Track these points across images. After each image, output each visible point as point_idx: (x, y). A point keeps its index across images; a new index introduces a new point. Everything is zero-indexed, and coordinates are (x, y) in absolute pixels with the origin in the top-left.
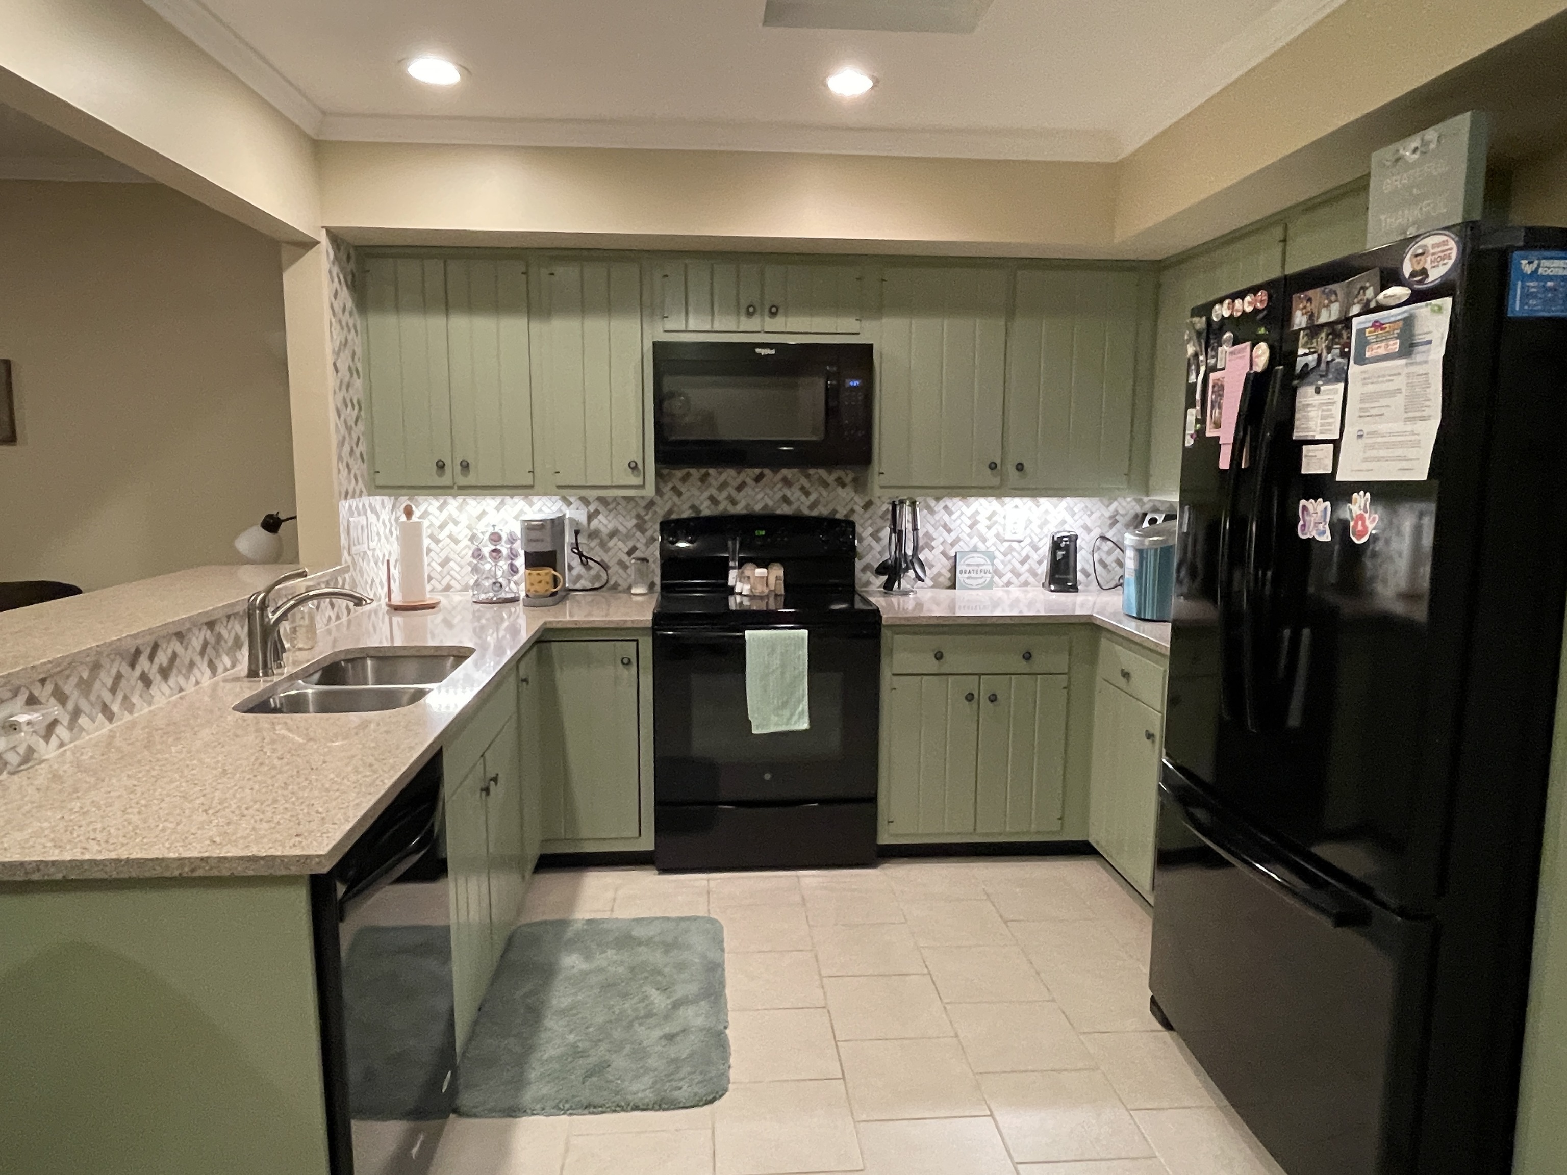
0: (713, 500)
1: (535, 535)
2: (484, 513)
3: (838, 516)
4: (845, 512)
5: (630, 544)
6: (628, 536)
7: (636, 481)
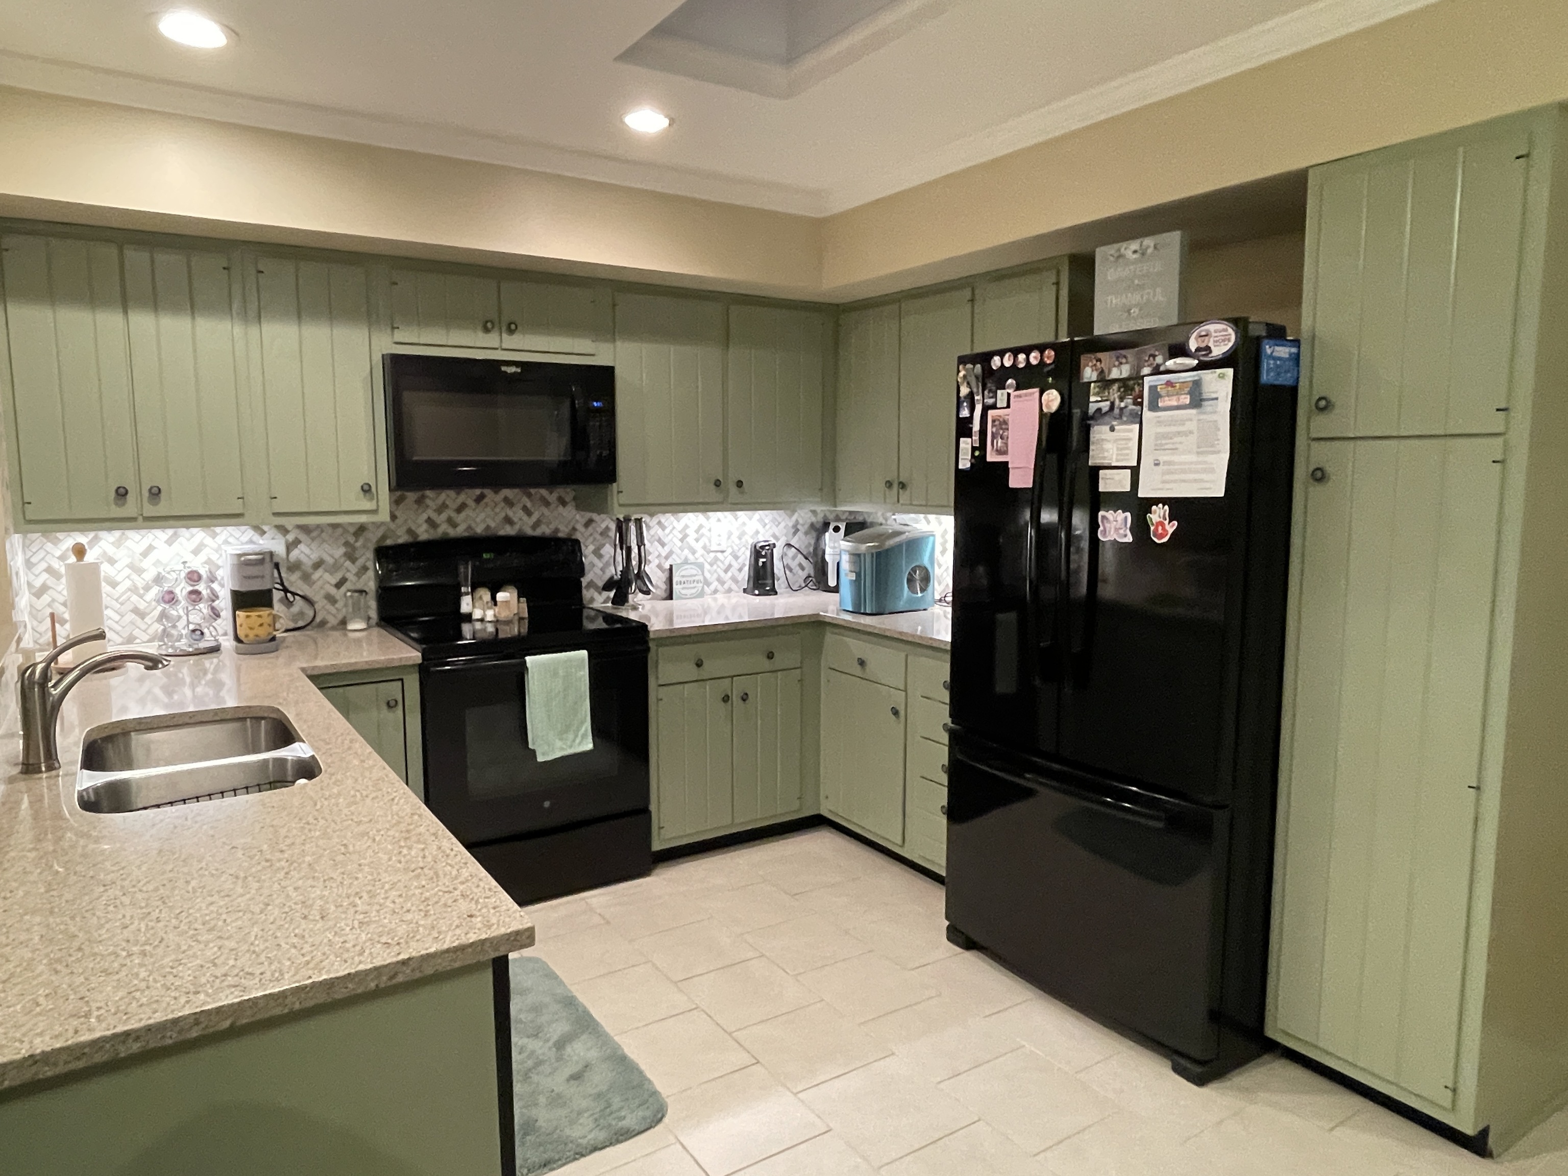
0: (431, 522)
1: (254, 571)
2: (151, 548)
3: (560, 535)
4: (567, 530)
5: (338, 576)
6: (336, 567)
7: (368, 505)
